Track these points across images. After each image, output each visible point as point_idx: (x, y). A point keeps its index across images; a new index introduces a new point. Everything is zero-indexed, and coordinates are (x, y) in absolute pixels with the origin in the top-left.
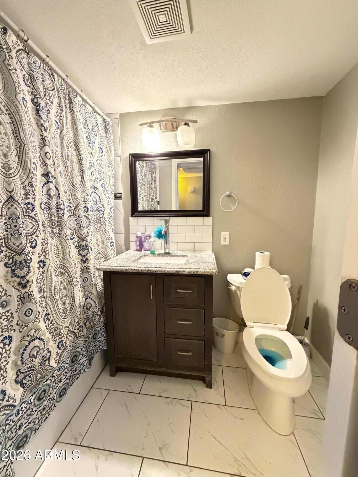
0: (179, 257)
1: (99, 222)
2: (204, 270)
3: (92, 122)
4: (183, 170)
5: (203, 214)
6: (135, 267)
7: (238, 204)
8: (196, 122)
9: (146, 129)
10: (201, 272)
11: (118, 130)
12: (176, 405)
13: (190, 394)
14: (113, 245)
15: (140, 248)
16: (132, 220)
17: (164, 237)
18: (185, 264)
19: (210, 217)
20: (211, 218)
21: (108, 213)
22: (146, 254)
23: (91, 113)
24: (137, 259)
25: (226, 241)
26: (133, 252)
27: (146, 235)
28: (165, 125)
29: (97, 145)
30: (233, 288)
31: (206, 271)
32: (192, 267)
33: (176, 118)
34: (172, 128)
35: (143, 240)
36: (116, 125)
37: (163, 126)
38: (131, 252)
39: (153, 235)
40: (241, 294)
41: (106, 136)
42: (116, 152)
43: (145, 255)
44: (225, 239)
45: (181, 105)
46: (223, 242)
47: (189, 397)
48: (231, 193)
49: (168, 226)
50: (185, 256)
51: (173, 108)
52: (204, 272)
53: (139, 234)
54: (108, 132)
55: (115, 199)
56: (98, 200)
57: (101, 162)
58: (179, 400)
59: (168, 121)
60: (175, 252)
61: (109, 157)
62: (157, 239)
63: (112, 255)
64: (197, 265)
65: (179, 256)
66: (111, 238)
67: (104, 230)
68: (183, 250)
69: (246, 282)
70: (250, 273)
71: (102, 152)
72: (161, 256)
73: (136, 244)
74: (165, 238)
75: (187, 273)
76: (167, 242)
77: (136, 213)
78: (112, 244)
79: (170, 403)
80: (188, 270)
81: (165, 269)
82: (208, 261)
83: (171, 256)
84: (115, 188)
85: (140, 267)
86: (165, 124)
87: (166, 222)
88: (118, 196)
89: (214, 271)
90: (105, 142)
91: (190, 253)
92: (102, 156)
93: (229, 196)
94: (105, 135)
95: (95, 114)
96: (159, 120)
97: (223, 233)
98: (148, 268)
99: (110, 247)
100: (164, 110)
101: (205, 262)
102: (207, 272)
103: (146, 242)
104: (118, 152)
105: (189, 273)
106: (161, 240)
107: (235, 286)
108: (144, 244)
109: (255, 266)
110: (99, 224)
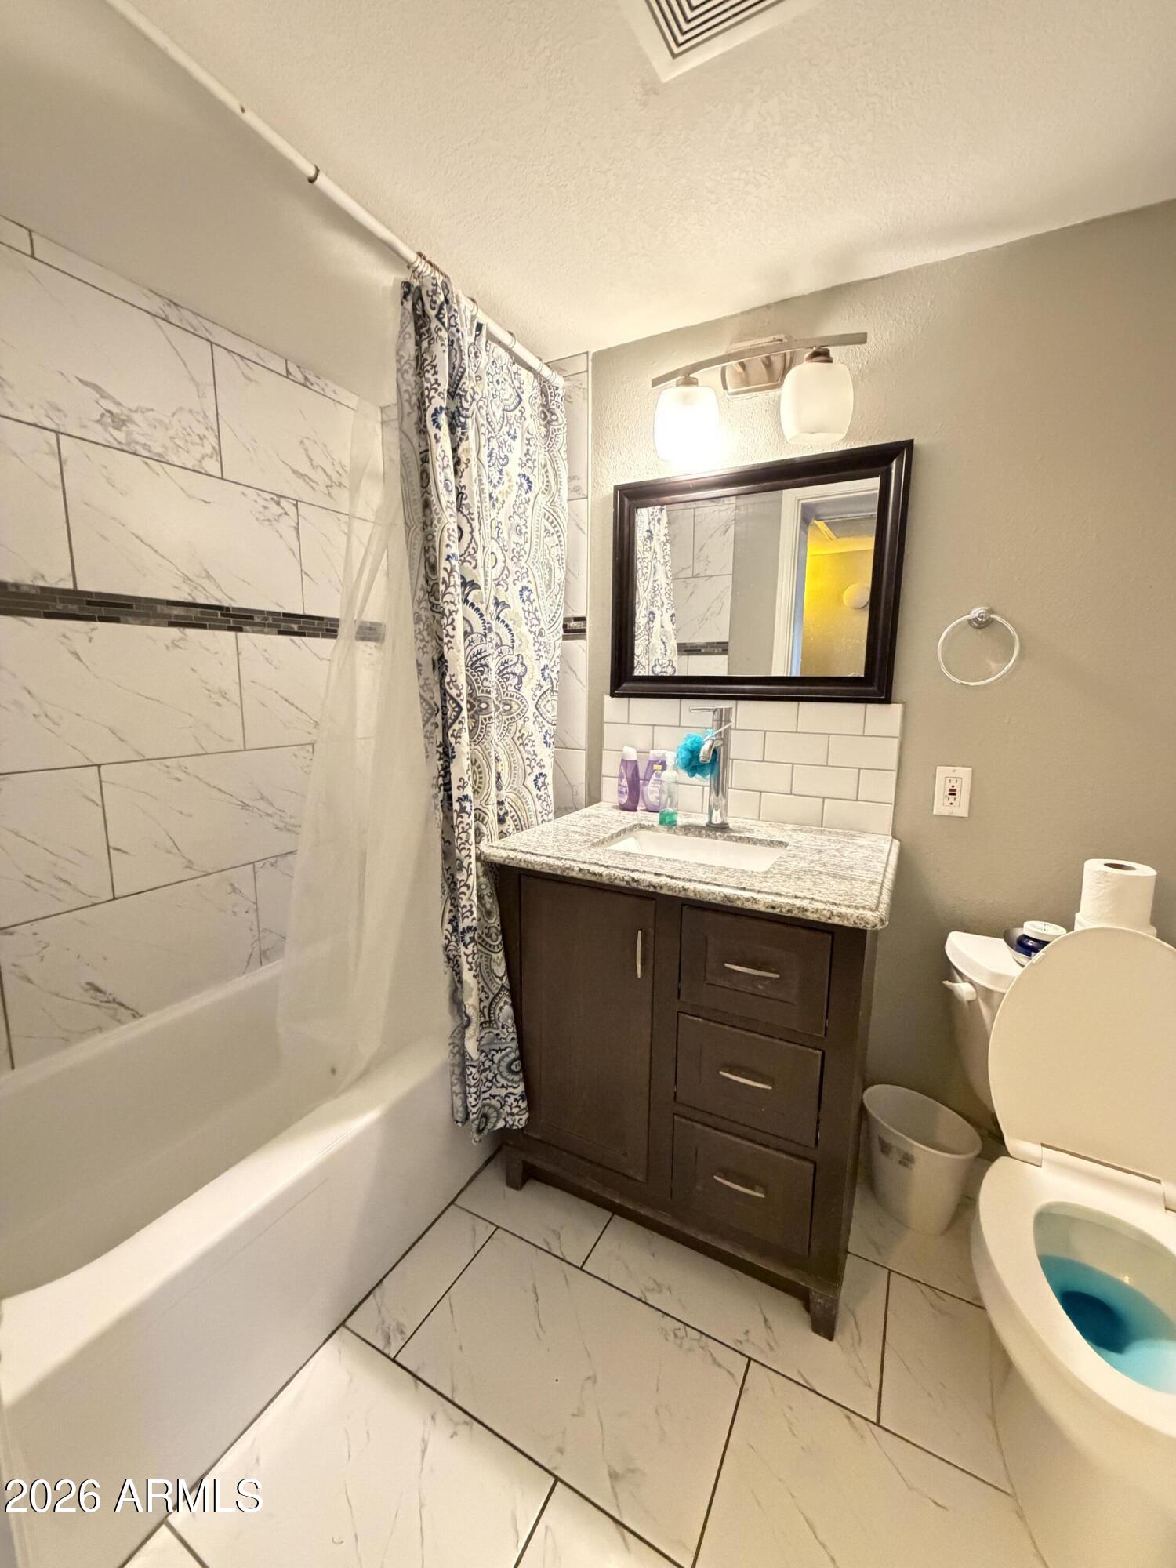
0: (758, 846)
1: (505, 711)
2: (830, 907)
3: (507, 397)
4: (826, 529)
5: (866, 693)
6: (591, 863)
7: (1021, 656)
8: (861, 339)
9: (672, 392)
10: (817, 911)
11: (585, 410)
12: (690, 1350)
13: (747, 1333)
14: (544, 784)
15: (629, 799)
16: (613, 707)
17: (708, 769)
18: (766, 875)
19: (893, 706)
20: (895, 709)
21: (534, 684)
22: (646, 823)
23: (505, 367)
24: (612, 837)
25: (956, 803)
26: (607, 812)
27: (652, 758)
28: (740, 370)
29: (513, 469)
30: (963, 990)
31: (836, 910)
32: (784, 890)
33: (782, 336)
34: (766, 378)
35: (642, 775)
36: (580, 393)
37: (736, 373)
38: (602, 811)
39: (671, 759)
40: (993, 1017)
41: (547, 436)
42: (575, 483)
43: (642, 827)
44: (952, 792)
45: (805, 283)
46: (941, 806)
47: (740, 1342)
48: (991, 611)
49: (727, 732)
50: (780, 843)
51: (777, 303)
52: (828, 915)
53: (632, 754)
54: (553, 420)
55: (565, 638)
56: (507, 641)
57: (522, 522)
58: (704, 1337)
59: (753, 351)
60: (748, 824)
61: (553, 504)
62: (684, 776)
63: (540, 815)
64: (809, 884)
65: (755, 842)
66: (538, 761)
67: (518, 735)
68: (780, 822)
69: (1023, 974)
70: (1047, 943)
71: (530, 487)
72: (695, 836)
73: (619, 785)
74: (712, 773)
75: (763, 909)
76: (719, 788)
77: (625, 685)
78: (541, 779)
79: (671, 1337)
80: (770, 899)
81: (687, 885)
82: (857, 873)
83: (729, 838)
84: (565, 602)
85: (607, 867)
86: (743, 365)
87: (723, 719)
88: (573, 630)
89: (868, 914)
90: (540, 456)
91: (801, 836)
92: (527, 503)
93: (984, 624)
94: (543, 430)
95: (515, 367)
96: (721, 353)
97: (942, 772)
98: (633, 871)
99: (535, 791)
100: (742, 313)
101: (843, 878)
102: (840, 915)
103: (652, 780)
104: (582, 483)
105: (770, 910)
106: (697, 778)
107: (971, 983)
108: (645, 788)
109: (1078, 916)
110: (505, 718)
